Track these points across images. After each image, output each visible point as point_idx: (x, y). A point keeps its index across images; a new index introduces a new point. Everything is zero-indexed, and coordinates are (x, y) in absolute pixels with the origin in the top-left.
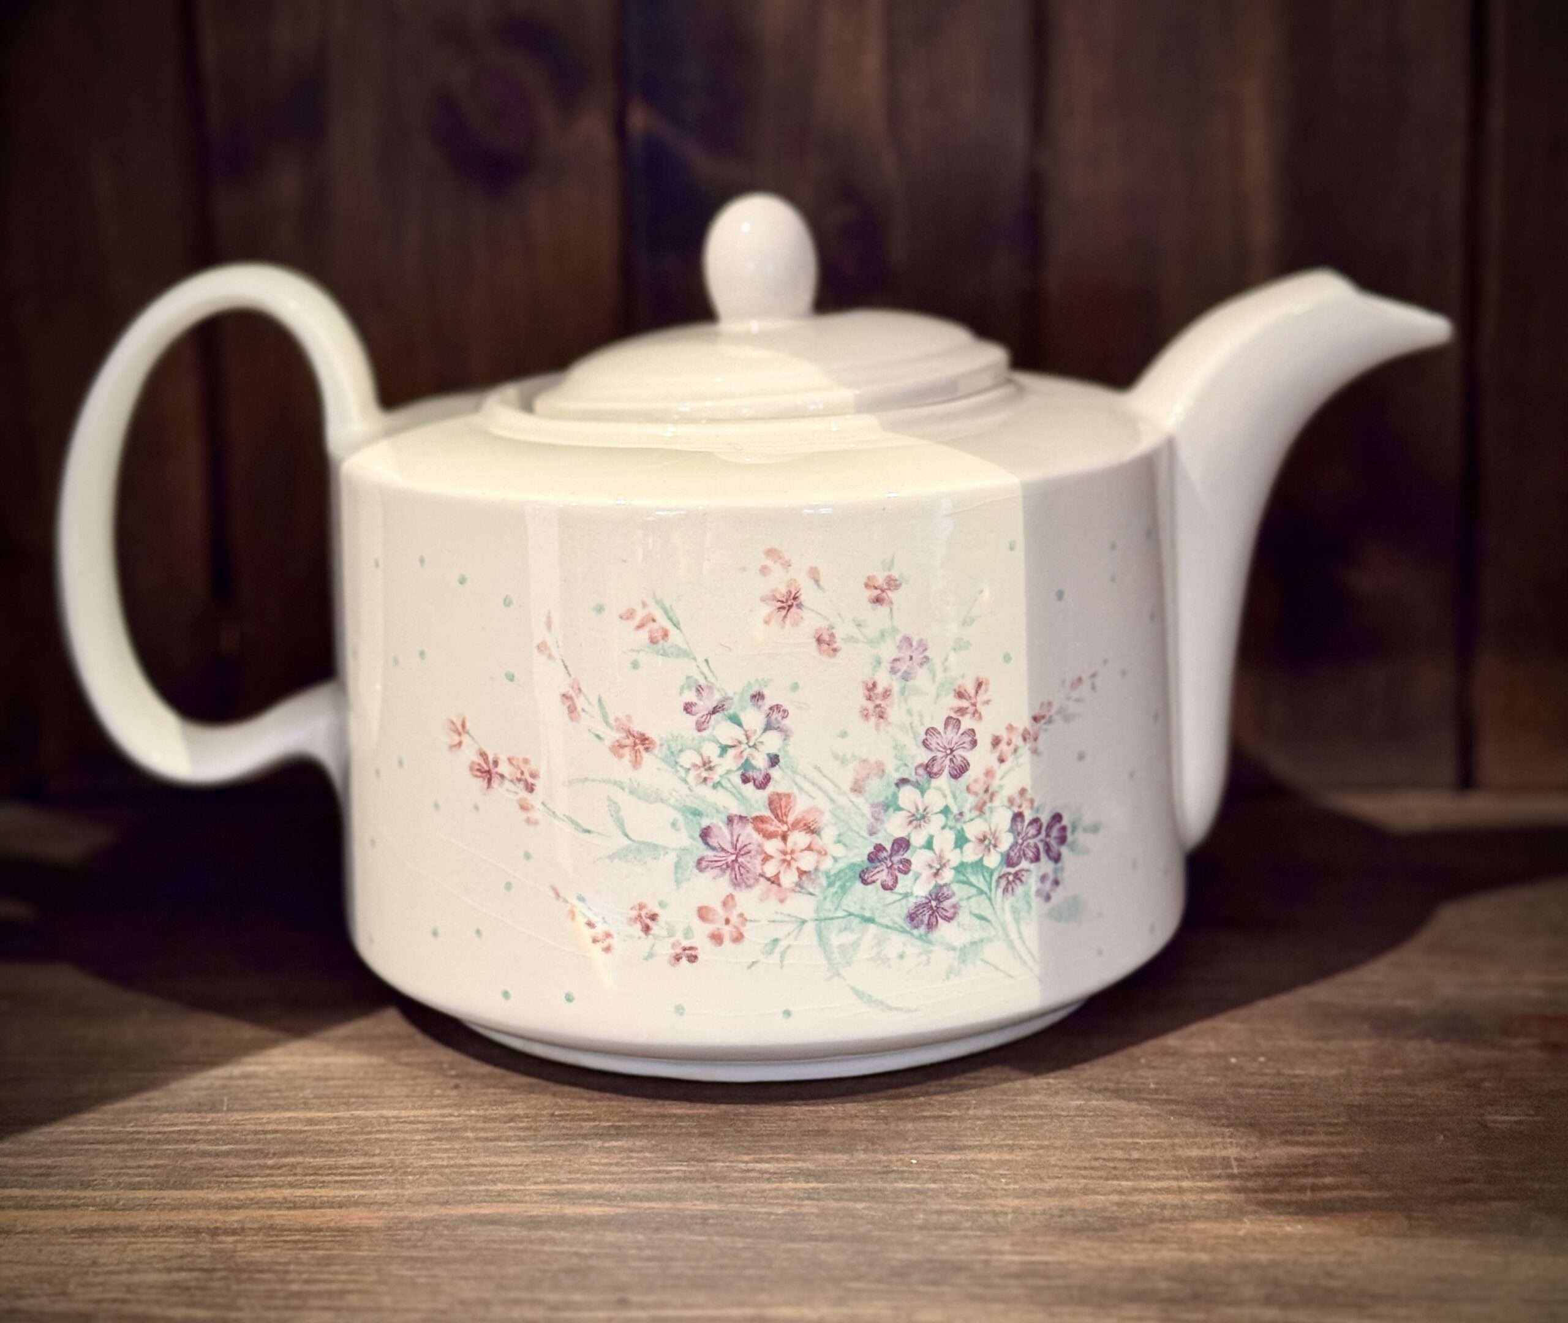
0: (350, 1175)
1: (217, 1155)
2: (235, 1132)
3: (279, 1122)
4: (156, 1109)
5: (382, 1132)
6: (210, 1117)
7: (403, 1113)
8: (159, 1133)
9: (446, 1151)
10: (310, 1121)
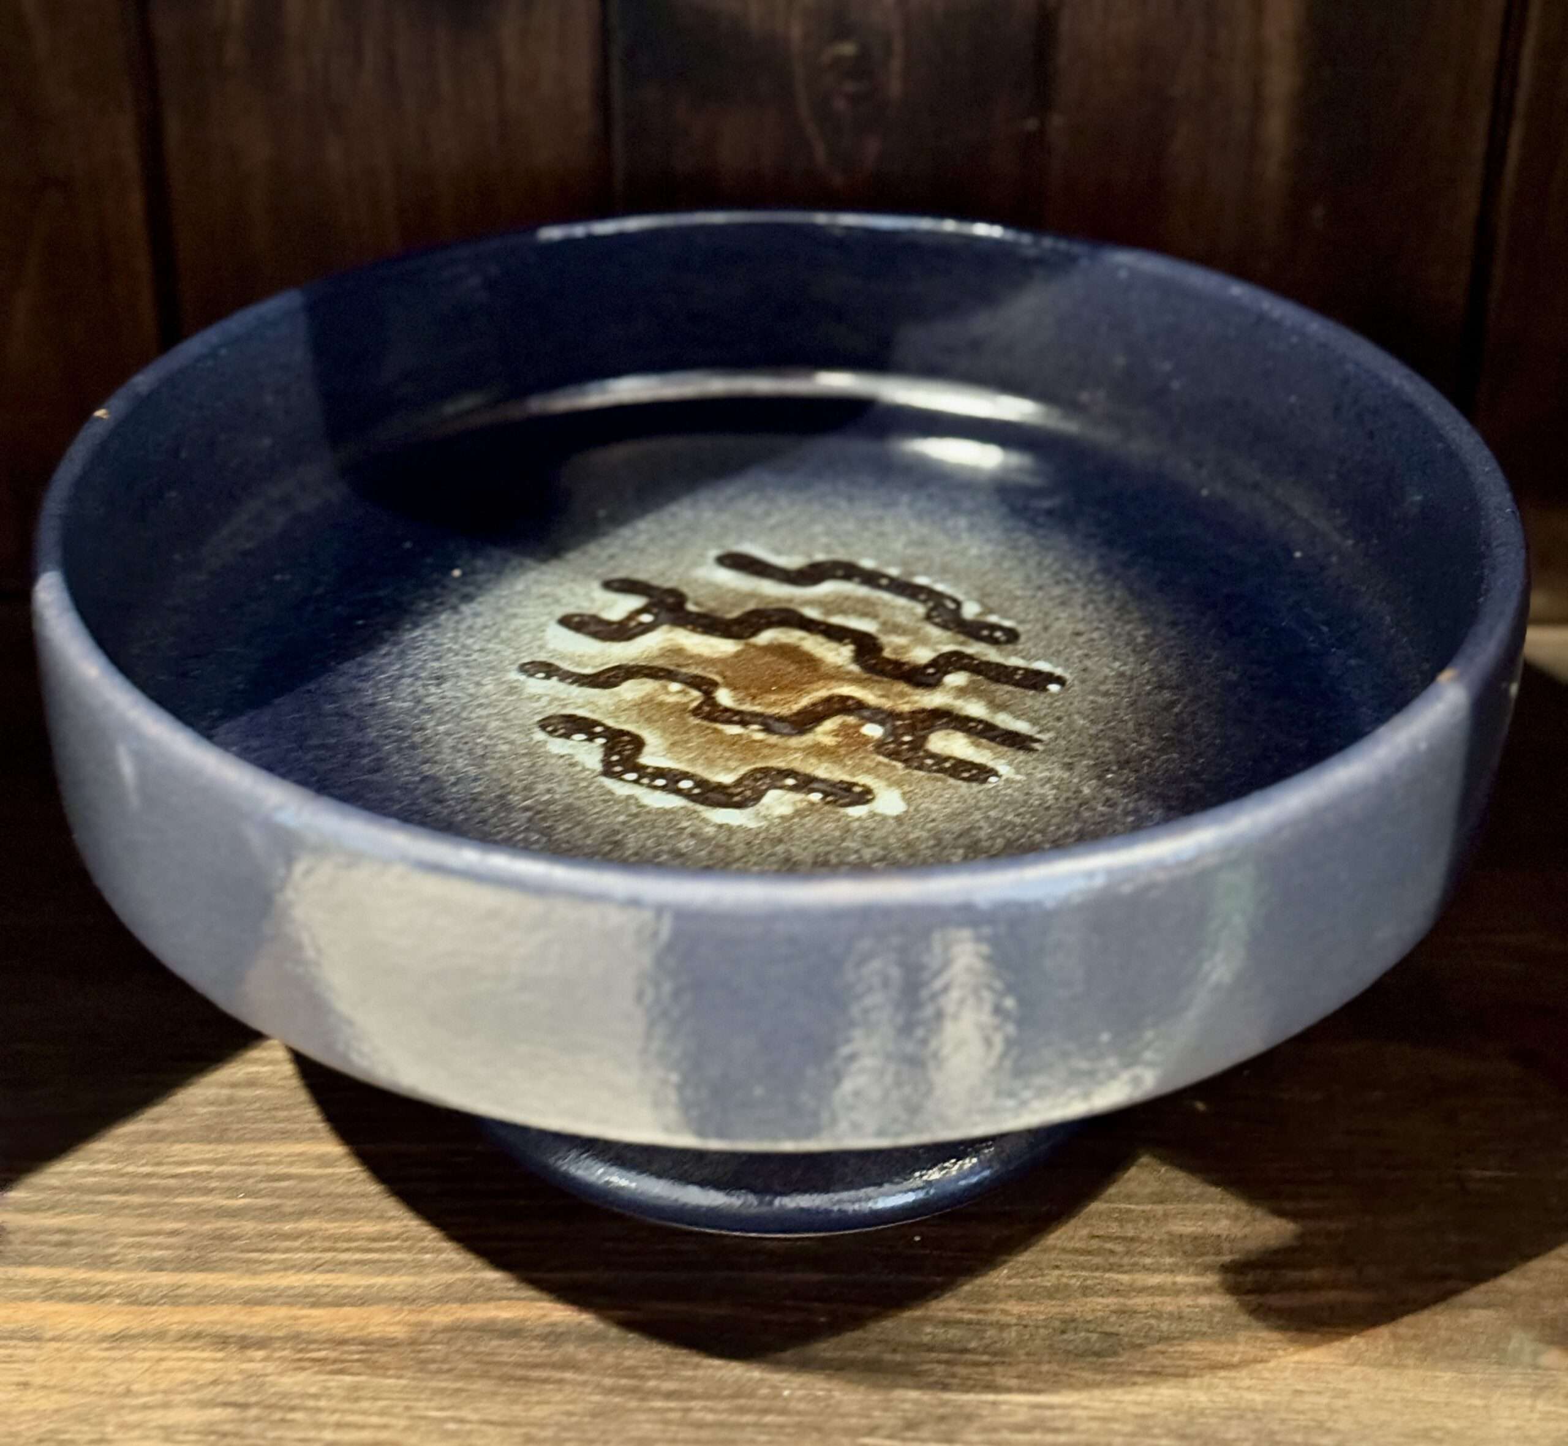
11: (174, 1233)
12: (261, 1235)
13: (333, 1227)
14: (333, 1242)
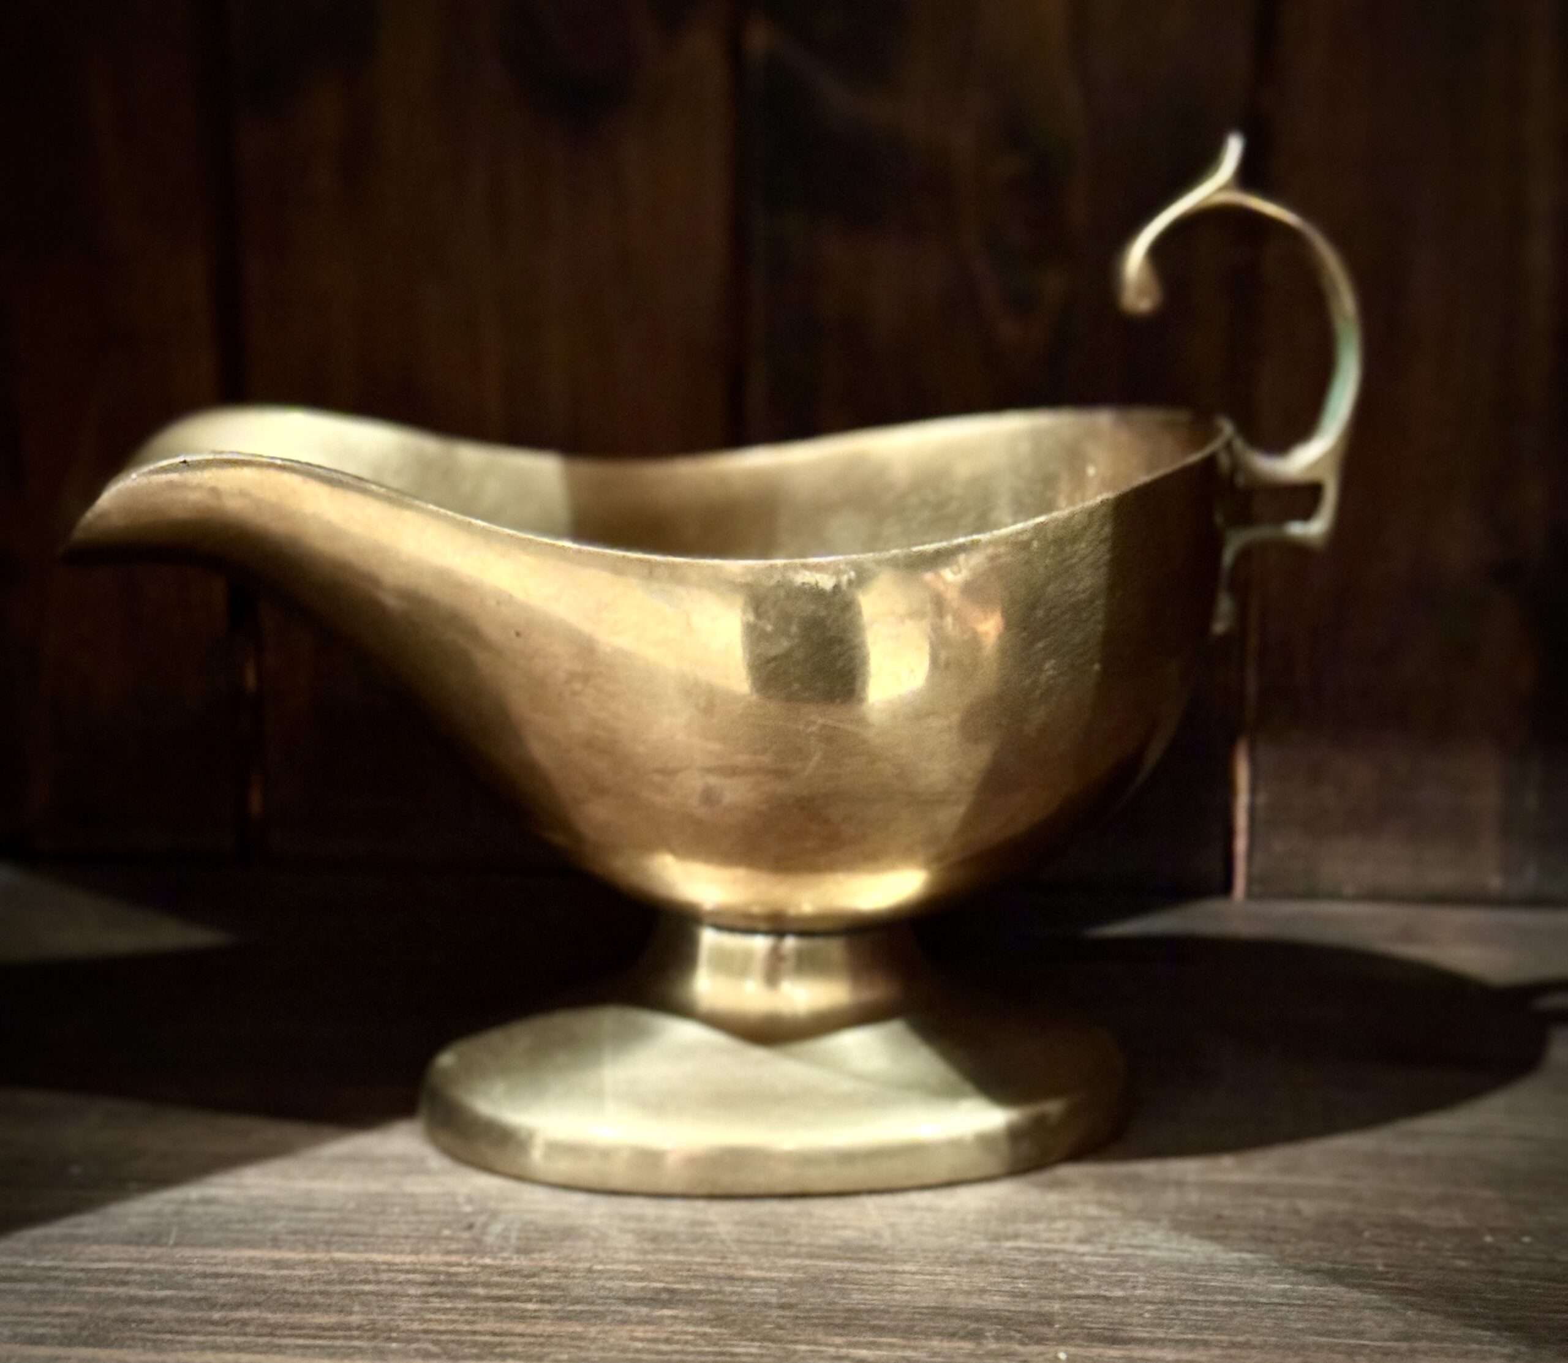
0: (315, 1337)
1: (150, 1302)
2: (179, 1273)
3: (238, 1262)
4: (85, 1239)
5: (367, 1282)
6: (150, 1252)
7: (398, 1259)
8: (82, 1270)
9: (446, 1311)
10: (277, 1264)
11: (67, 1315)
12: (179, 1321)
13: (279, 1317)
14: (273, 1330)
